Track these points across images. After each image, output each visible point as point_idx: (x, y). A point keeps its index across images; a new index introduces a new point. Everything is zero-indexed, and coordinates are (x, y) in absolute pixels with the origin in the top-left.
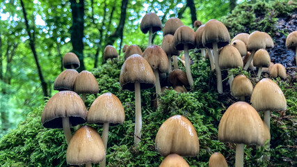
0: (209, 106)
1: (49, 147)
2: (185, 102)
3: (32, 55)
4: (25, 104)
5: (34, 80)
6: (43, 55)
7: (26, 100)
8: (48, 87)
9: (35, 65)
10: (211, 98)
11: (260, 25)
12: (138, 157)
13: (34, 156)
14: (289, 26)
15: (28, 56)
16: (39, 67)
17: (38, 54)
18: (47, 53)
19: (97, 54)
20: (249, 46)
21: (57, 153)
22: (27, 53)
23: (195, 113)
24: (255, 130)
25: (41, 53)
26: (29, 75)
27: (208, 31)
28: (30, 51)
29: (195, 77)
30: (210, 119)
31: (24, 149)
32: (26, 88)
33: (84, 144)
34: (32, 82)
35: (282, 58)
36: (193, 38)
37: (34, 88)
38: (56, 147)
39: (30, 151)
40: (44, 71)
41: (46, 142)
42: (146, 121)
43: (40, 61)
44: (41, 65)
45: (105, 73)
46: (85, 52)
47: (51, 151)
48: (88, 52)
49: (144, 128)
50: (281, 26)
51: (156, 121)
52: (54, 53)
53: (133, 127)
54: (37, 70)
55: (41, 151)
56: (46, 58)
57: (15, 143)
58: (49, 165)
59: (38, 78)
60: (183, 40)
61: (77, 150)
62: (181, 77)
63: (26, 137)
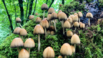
0: (60, 39)
1: (13, 52)
2: (53, 39)
3: (3, 4)
4: (2, 22)
5: (5, 14)
6: (8, 4)
7: (2, 21)
8: (10, 16)
9: (5, 8)
10: (61, 36)
11: (80, 7)
12: (39, 56)
13: (8, 54)
14: (89, 8)
15: (2, 4)
16: (6, 9)
17: (6, 4)
18: (9, 4)
19: (28, 5)
20: (73, 20)
21: (16, 54)
22: (2, 3)
23: (56, 42)
24: (69, 52)
25: (7, 3)
26: (3, 12)
27: (61, 17)
28: (3, 3)
29: (57, 28)
30: (60, 43)
31: (5, 52)
32: (2, 16)
33: (23, 54)
34: (4, 14)
35: (85, 19)
36: (57, 17)
37: (5, 16)
38: (15, 52)
39: (7, 52)
40: (8, 10)
41: (12, 50)
42: (42, 43)
43: (6, 6)
44: (7, 8)
45: (29, 25)
46: (23, 4)
47: (14, 53)
48: (24, 4)
49: (41, 46)
50: (87, 7)
51: (44, 44)
52: (12, 4)
53: (38, 46)
54: (6, 10)
55: (11, 53)
56: (9, 5)
57: (2, 49)
58: (13, 57)
59: (6, 13)
60: (53, 17)
61: (21, 56)
62: (53, 28)
63: (5, 48)
